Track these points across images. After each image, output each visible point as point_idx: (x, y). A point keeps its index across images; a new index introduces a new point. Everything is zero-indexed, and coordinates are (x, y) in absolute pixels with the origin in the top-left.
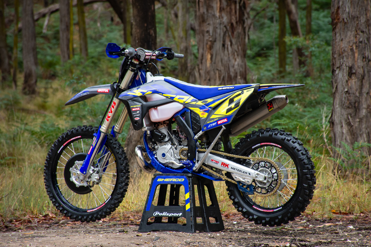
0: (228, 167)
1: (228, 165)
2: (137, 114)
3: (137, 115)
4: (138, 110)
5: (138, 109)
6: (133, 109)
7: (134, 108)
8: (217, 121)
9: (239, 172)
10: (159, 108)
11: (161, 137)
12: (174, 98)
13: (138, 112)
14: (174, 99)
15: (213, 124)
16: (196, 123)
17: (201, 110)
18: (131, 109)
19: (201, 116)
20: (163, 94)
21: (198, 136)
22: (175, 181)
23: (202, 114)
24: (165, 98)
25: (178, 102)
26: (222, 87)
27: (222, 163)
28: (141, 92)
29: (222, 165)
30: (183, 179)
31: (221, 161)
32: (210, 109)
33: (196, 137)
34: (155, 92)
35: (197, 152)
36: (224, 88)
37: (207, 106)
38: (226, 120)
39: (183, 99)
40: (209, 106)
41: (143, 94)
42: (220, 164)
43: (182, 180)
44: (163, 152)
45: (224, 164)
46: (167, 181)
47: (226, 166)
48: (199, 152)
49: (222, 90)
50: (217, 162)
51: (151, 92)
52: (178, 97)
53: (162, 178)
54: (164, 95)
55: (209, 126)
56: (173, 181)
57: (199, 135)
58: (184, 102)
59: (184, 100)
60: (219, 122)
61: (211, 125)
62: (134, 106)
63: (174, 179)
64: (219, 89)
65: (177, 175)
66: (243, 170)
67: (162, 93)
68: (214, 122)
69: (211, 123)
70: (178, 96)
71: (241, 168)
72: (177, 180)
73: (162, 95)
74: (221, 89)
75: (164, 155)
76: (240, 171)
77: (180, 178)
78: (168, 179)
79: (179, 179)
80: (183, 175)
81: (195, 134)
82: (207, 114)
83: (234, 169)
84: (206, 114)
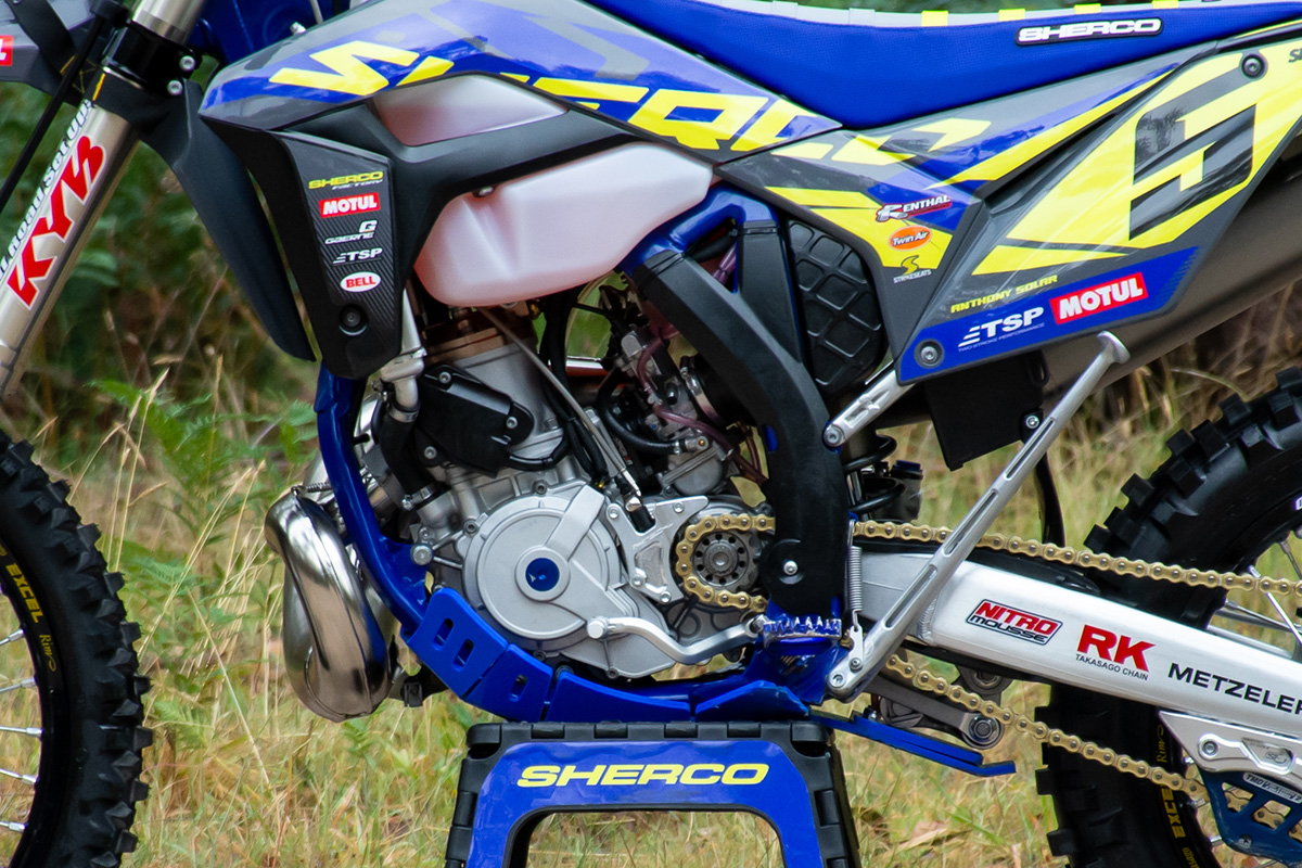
0: (1141, 664)
1: (1144, 646)
2: (363, 244)
3: (364, 254)
4: (366, 215)
5: (369, 202)
6: (330, 208)
7: (338, 195)
8: (1048, 299)
9: (1242, 702)
10: (518, 192)
11: (502, 430)
12: (632, 108)
13: (367, 229)
14: (636, 120)
15: (1013, 323)
16: (842, 316)
17: (887, 210)
18: (311, 202)
19: (889, 257)
20: (535, 72)
21: (864, 417)
22: (687, 779)
23: (902, 241)
24: (555, 111)
25: (670, 144)
26: (1055, 23)
27: (1088, 631)
28: (375, 65)
29: (1083, 647)
30: (762, 770)
31: (1074, 616)
32: (971, 200)
33: (847, 422)
34: (471, 61)
35: (855, 551)
36: (1066, 31)
37: (942, 177)
38: (1130, 289)
39: (710, 115)
40: (960, 177)
41: (394, 81)
42: (1069, 637)
43: (751, 774)
44: (539, 550)
45: (1110, 638)
46: (608, 781)
47: (1120, 658)
48: (874, 546)
49: (1054, 41)
50: (1037, 627)
51: (444, 64)
52: (667, 99)
53: (562, 762)
54: (542, 83)
55: (971, 339)
56: (671, 780)
57: (876, 407)
58: (725, 144)
59: (722, 128)
60: (1069, 307)
61: (991, 328)
62: (335, 182)
63: (676, 768)
64: (1025, 35)
65: (694, 734)
66: (1281, 682)
67: (528, 73)
68: (1019, 306)
69: (982, 316)
70: (661, 93)
71: (1257, 673)
72: (697, 774)
73: (528, 87)
74: (1043, 34)
75: (543, 573)
76: (1251, 693)
77: (726, 757)
78: (614, 769)
79: (718, 768)
80: (756, 734)
81: (835, 403)
82: (940, 240)
83: (1199, 678)
84: (938, 243)
